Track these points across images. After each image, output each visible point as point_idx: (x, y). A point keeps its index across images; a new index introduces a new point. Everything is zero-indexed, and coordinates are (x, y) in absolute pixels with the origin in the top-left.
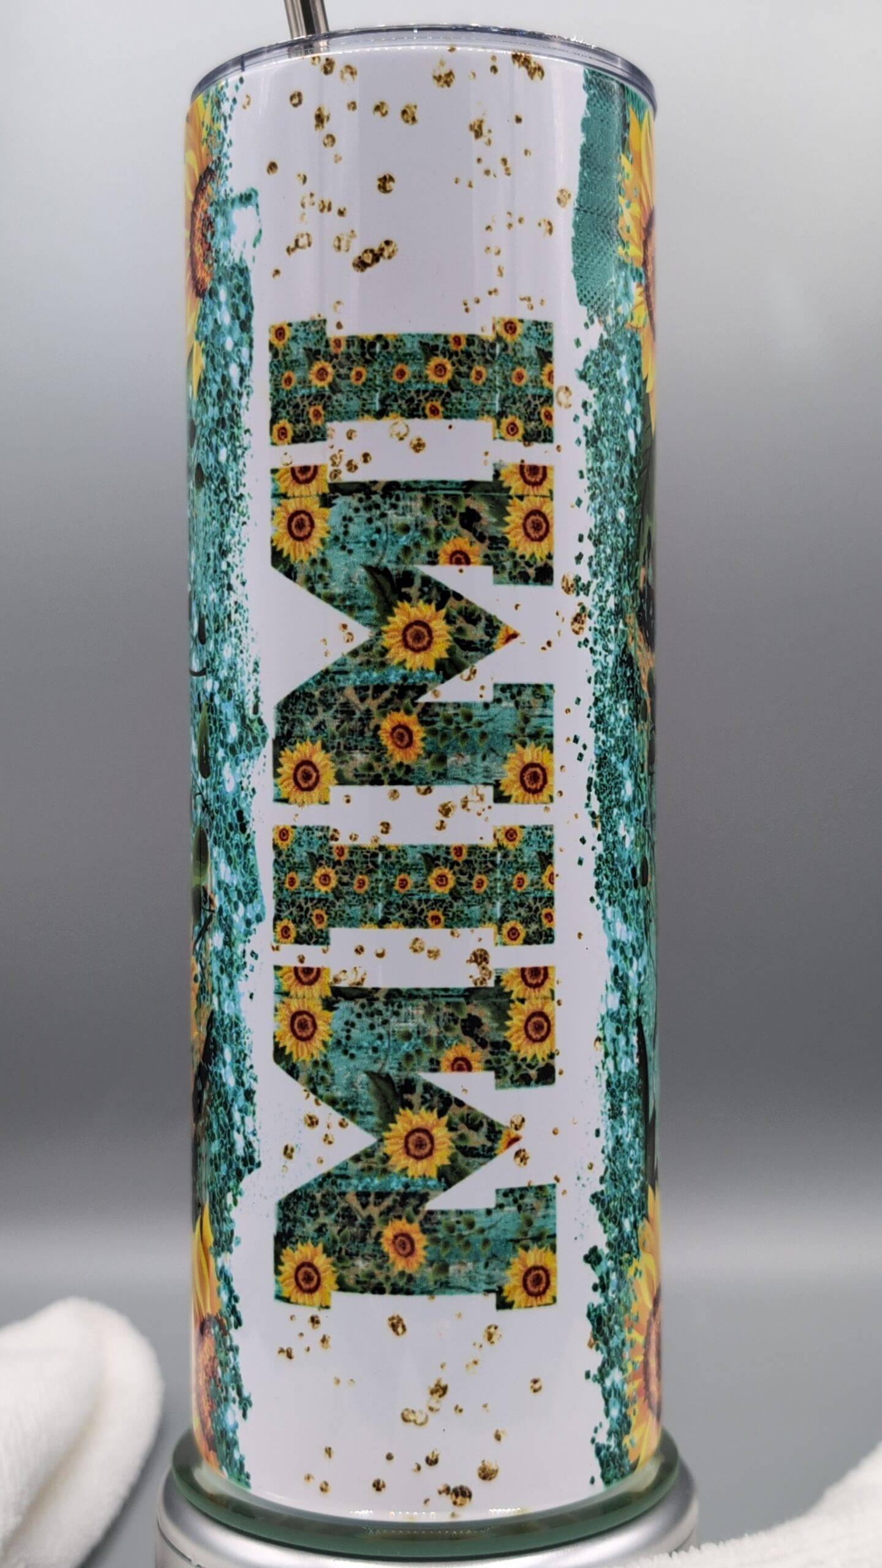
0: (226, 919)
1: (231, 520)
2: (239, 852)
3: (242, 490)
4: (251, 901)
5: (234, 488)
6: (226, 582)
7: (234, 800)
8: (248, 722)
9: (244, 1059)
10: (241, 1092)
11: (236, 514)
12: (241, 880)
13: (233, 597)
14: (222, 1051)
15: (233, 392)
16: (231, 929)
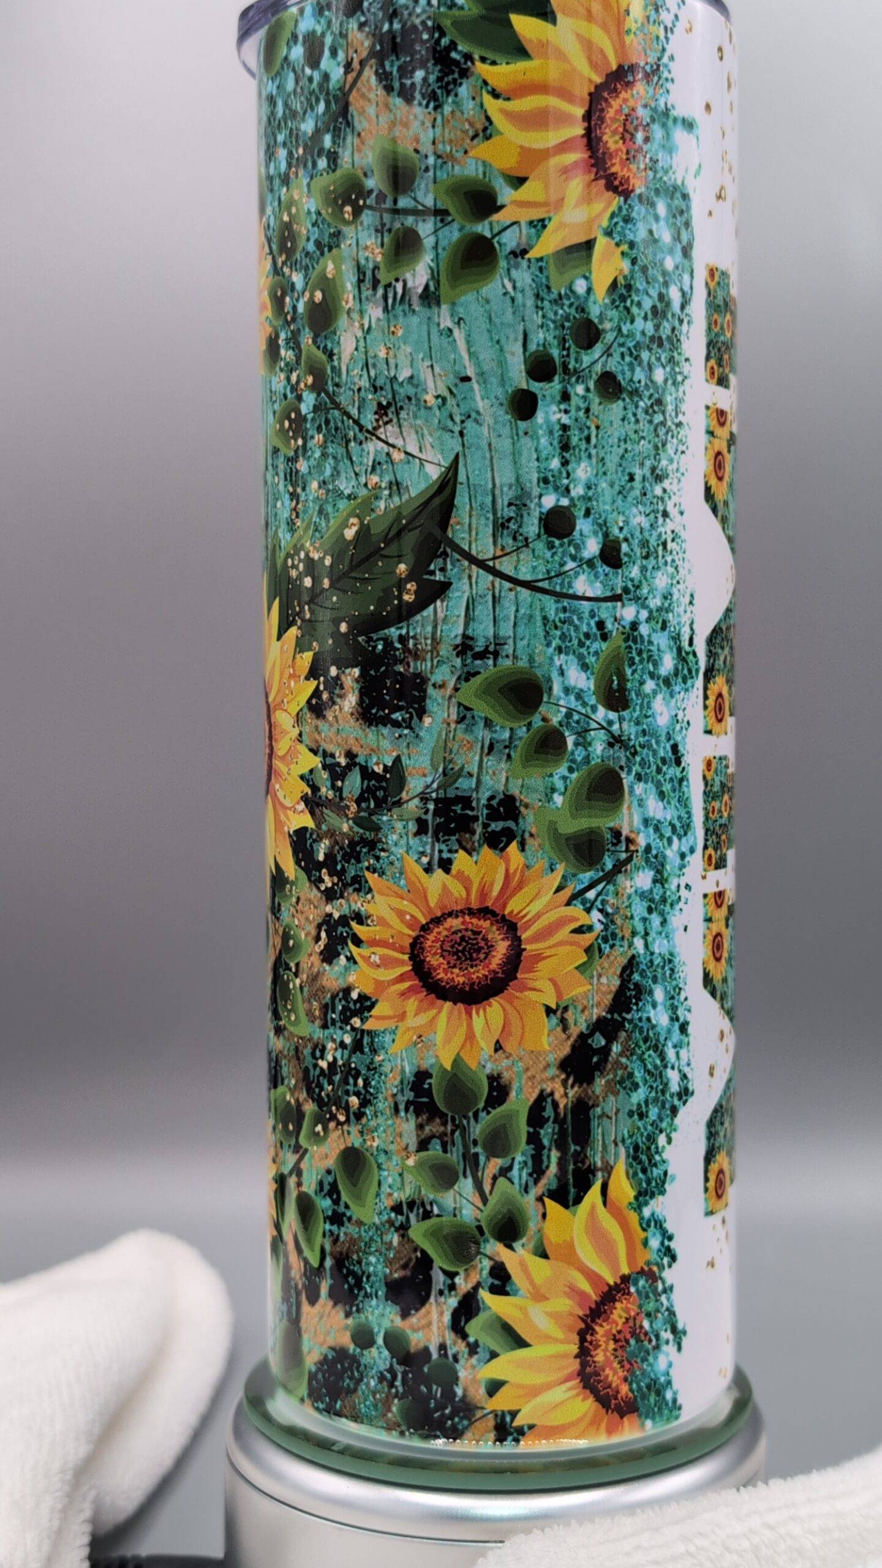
0: (656, 857)
1: (669, 446)
2: (673, 786)
3: (681, 418)
4: (685, 834)
5: (673, 414)
6: (661, 508)
7: (668, 733)
8: (684, 654)
9: (679, 994)
10: (677, 1025)
11: (675, 441)
12: (676, 814)
13: (670, 525)
14: (651, 993)
15: (673, 315)
16: (663, 865)
